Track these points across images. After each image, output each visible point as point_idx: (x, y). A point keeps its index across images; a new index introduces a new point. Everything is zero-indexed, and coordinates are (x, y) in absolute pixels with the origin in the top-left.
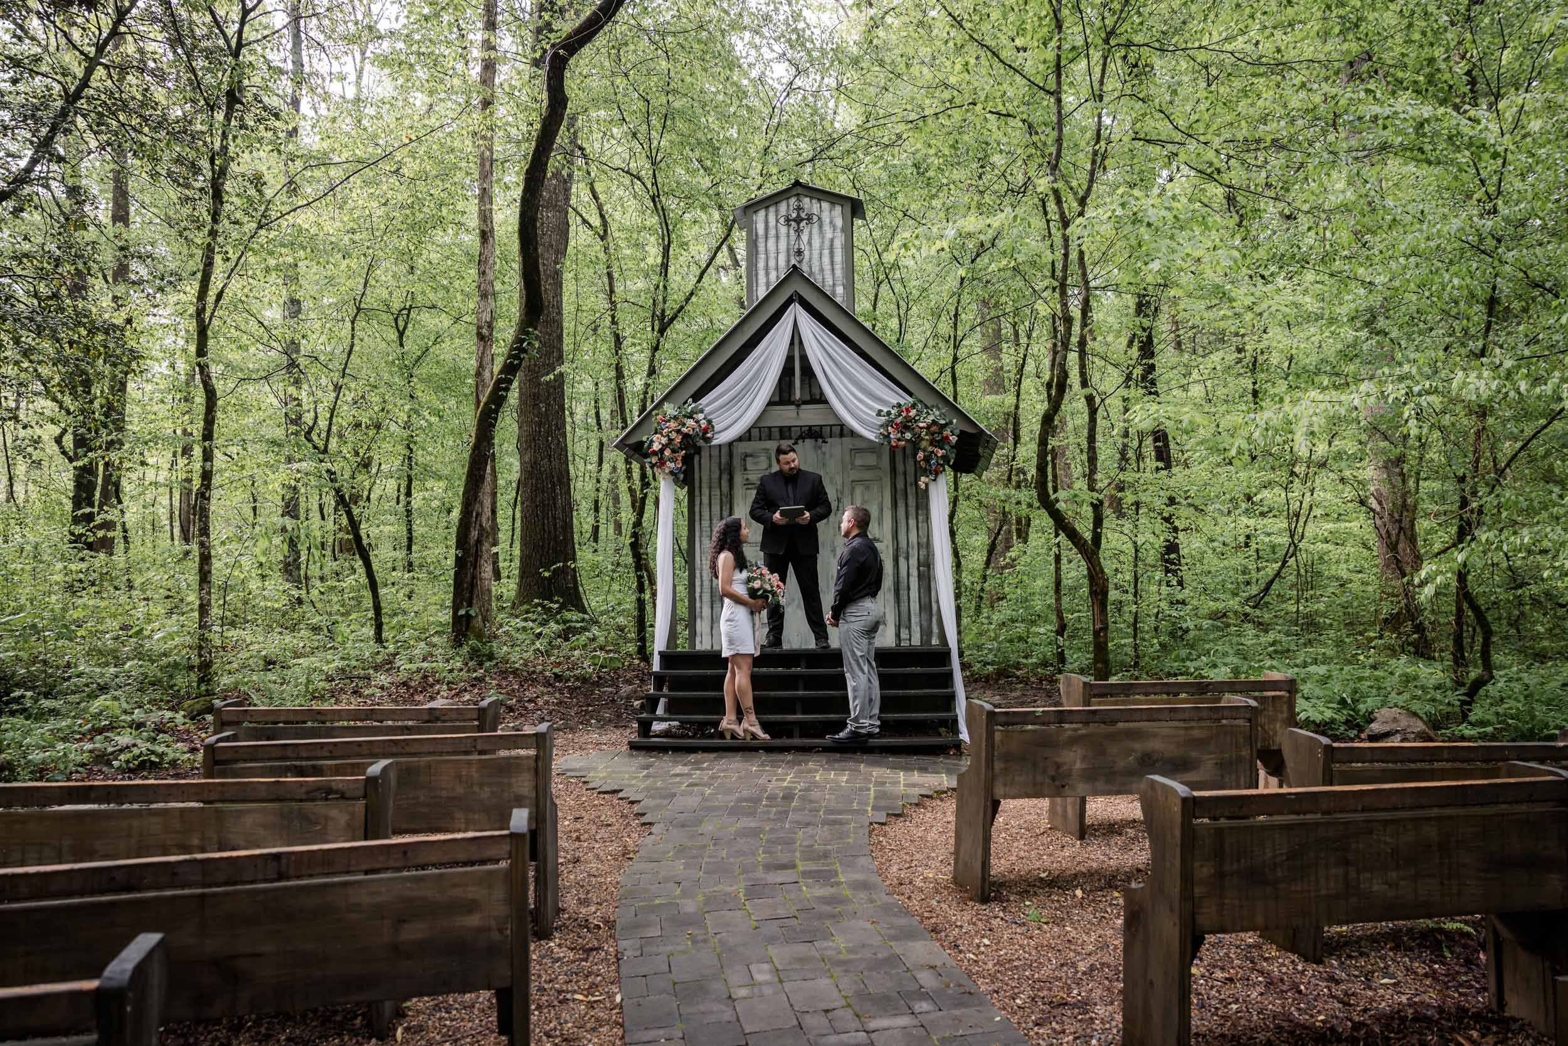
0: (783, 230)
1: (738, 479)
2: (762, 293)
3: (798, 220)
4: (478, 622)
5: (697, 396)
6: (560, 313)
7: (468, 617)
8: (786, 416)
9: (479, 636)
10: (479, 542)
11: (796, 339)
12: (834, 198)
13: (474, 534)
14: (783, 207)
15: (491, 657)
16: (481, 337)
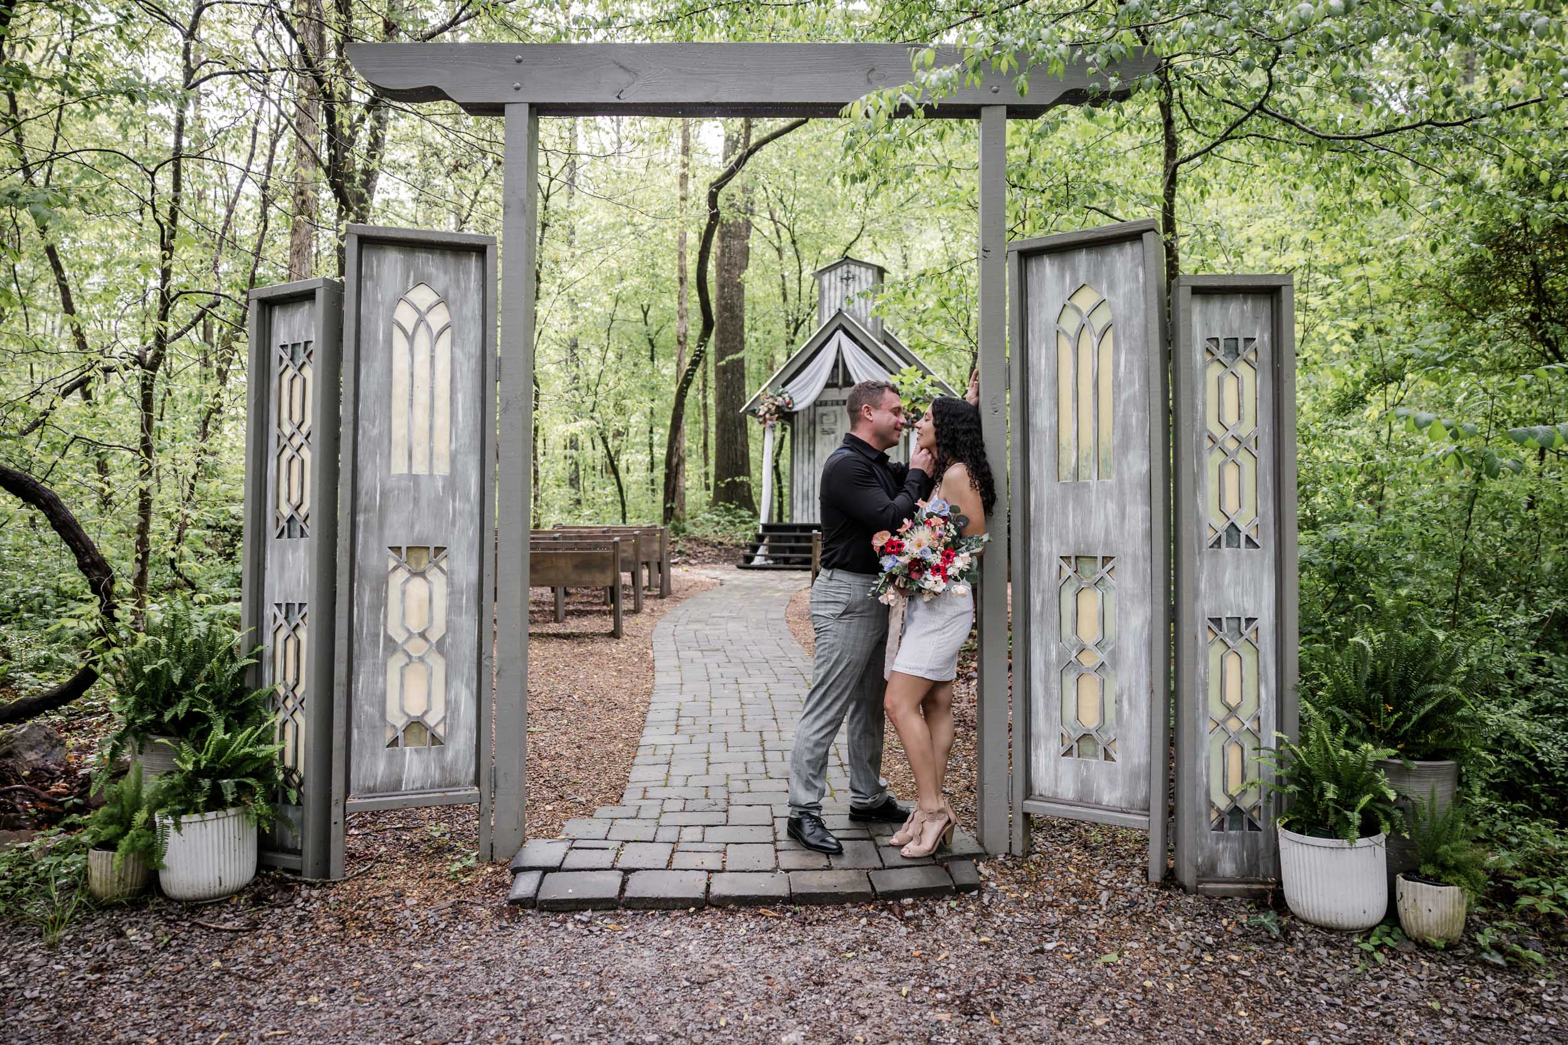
0: (839, 284)
1: (818, 428)
2: (826, 321)
3: (848, 279)
4: (677, 512)
5: (784, 385)
6: (742, 311)
7: (672, 509)
8: (833, 394)
9: (678, 519)
10: (678, 465)
11: (839, 350)
12: (868, 266)
13: (675, 460)
14: (839, 271)
15: (684, 531)
16: (680, 343)
